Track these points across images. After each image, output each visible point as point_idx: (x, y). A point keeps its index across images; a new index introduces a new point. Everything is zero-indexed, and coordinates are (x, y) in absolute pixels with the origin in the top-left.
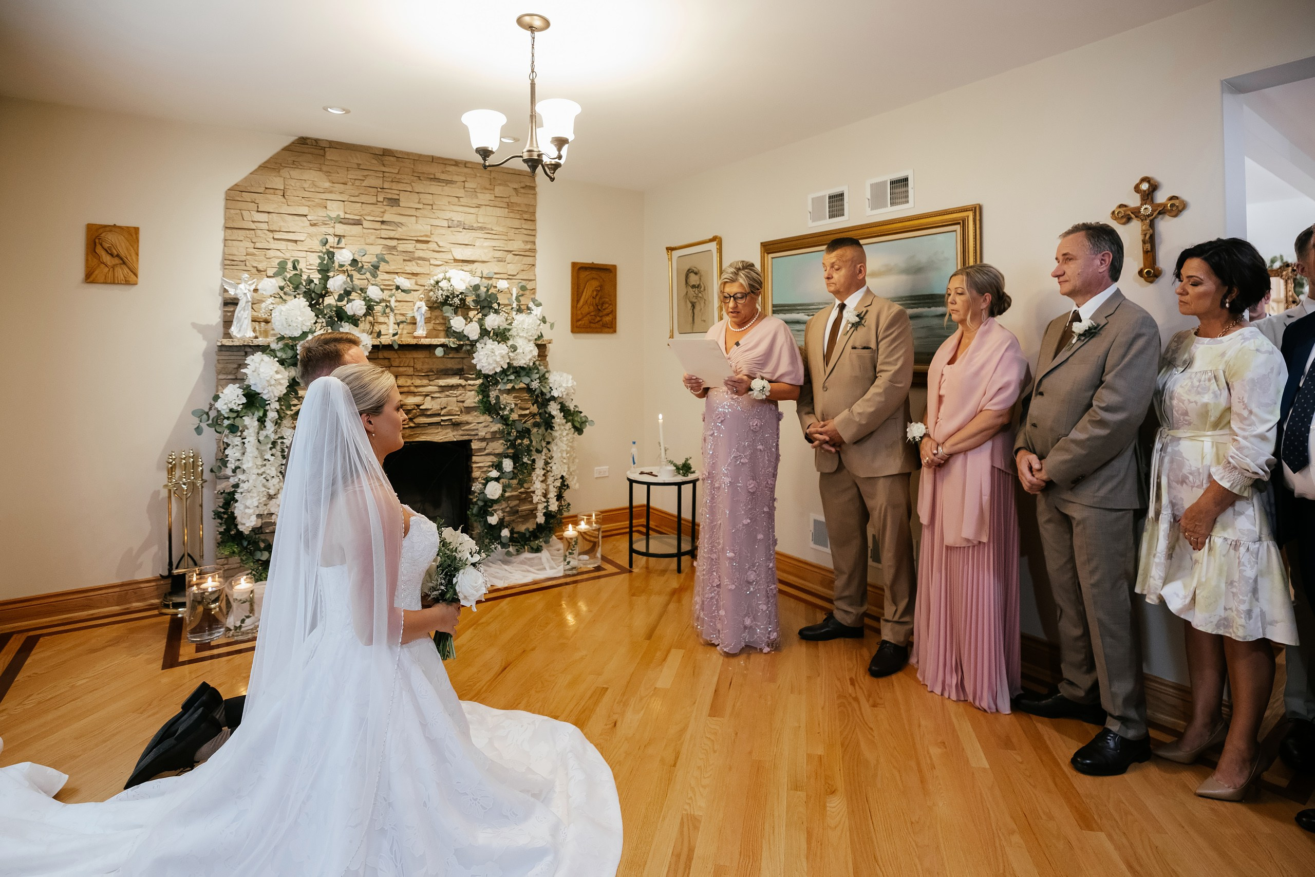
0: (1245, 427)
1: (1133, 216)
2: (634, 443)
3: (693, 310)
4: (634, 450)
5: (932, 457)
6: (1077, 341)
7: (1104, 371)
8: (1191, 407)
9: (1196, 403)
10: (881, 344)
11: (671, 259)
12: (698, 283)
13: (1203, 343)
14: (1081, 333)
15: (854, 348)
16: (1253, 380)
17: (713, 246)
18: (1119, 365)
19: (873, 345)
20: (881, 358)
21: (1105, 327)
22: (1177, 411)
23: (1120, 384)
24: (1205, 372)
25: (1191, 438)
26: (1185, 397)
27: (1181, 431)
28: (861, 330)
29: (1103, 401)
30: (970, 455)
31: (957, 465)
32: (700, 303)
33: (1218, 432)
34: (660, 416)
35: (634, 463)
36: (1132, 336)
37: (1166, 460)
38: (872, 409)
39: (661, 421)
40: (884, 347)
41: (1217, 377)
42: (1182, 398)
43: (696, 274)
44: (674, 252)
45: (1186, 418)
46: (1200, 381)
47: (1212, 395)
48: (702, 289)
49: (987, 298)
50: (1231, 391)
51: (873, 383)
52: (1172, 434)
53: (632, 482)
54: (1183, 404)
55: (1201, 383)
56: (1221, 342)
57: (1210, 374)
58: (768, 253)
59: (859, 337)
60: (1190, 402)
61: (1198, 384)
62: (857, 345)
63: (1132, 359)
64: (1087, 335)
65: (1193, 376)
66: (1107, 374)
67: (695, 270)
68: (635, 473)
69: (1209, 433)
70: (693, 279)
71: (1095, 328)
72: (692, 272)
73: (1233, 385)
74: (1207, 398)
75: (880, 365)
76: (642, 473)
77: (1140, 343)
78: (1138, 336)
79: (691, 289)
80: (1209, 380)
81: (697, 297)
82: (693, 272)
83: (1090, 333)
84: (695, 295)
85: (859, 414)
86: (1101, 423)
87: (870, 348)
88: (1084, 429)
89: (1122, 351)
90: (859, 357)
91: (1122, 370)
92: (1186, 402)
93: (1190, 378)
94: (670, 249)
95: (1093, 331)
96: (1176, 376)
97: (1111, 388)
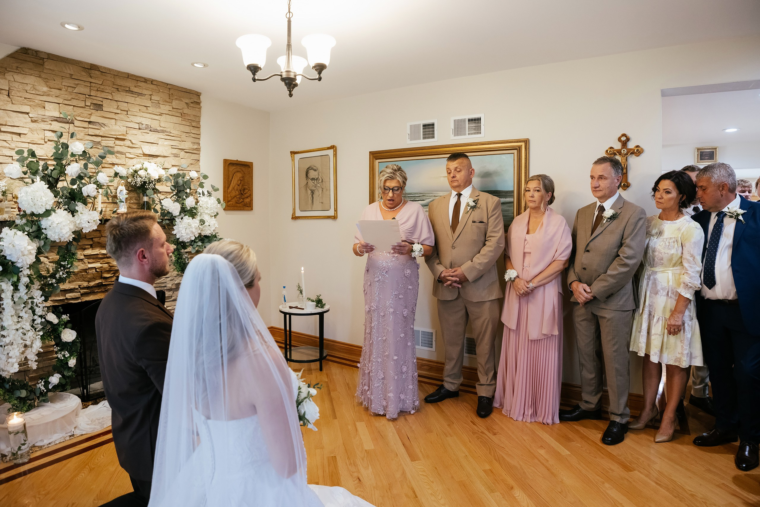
0: (691, 265)
1: (617, 153)
2: (284, 287)
3: (312, 195)
4: (285, 292)
5: (526, 289)
6: (606, 221)
7: (623, 238)
8: (665, 257)
9: (668, 254)
10: (490, 220)
11: (293, 160)
12: (317, 176)
13: (667, 224)
14: (609, 217)
15: (474, 222)
16: (695, 243)
17: (329, 153)
18: (631, 234)
19: (485, 220)
20: (490, 229)
21: (620, 214)
22: (657, 258)
23: (633, 244)
24: (671, 238)
25: (663, 272)
26: (662, 251)
27: (657, 268)
28: (477, 212)
29: (626, 254)
30: (547, 286)
31: (540, 293)
32: (318, 191)
33: (675, 268)
34: (302, 268)
35: (285, 301)
36: (637, 219)
37: (650, 283)
38: (486, 261)
39: (303, 272)
40: (492, 221)
41: (677, 241)
42: (661, 251)
43: (315, 170)
44: (296, 155)
45: (662, 261)
46: (669, 243)
47: (675, 250)
48: (320, 181)
49: (549, 195)
50: (684, 248)
51: (485, 245)
52: (653, 270)
53: (285, 314)
54: (661, 254)
55: (670, 244)
56: (676, 223)
57: (674, 239)
58: (376, 159)
59: (476, 215)
60: (665, 253)
61: (668, 244)
62: (475, 220)
63: (638, 231)
64: (612, 218)
65: (665, 240)
66: (626, 239)
67: (314, 168)
68: (286, 308)
69: (671, 269)
70: (313, 174)
71: (616, 215)
73: (685, 245)
74: (673, 251)
75: (489, 233)
76: (290, 307)
77: (641, 223)
78: (640, 219)
79: (311, 181)
80: (674, 242)
82: (312, 169)
83: (613, 218)
84: (314, 185)
85: (479, 263)
86: (626, 265)
87: (484, 222)
88: (615, 269)
89: (632, 227)
90: (478, 228)
91: (633, 237)
92: (663, 254)
93: (663, 241)
94: (293, 153)
95: (615, 216)
96: (654, 240)
97: (629, 246)
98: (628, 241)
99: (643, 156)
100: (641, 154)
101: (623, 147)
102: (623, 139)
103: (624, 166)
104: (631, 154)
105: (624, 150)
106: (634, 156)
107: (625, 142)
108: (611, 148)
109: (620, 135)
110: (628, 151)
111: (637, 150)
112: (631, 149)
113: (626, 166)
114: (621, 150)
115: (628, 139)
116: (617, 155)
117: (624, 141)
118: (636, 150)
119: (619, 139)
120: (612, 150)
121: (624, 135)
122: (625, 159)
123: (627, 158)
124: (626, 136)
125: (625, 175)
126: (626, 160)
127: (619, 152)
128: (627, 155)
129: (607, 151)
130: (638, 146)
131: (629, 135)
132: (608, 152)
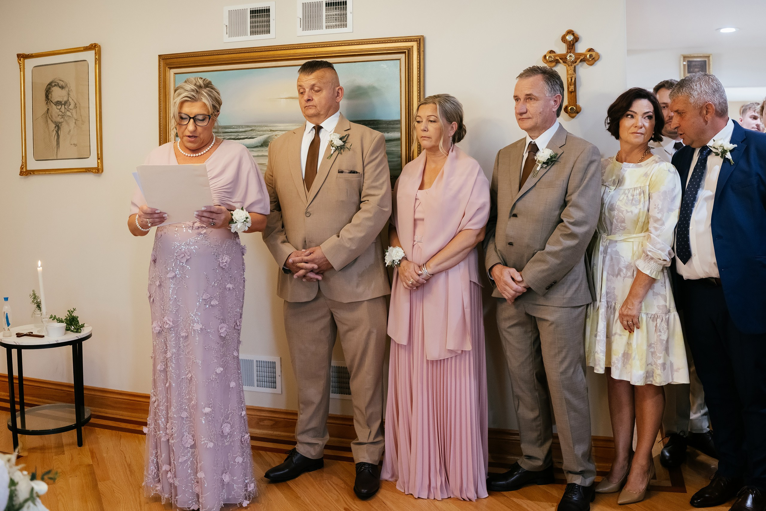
2: (6, 299)
3: (57, 132)
4: (7, 308)
5: (418, 278)
6: (541, 168)
7: (566, 193)
9: (631, 212)
10: (367, 168)
11: (22, 69)
12: (65, 99)
13: (629, 167)
14: (545, 161)
15: (339, 172)
17: (90, 56)
18: (579, 187)
19: (359, 169)
20: (367, 183)
21: (561, 156)
22: (617, 220)
23: (582, 202)
24: (636, 189)
25: (625, 241)
26: (624, 208)
27: (617, 235)
28: (346, 155)
29: (571, 217)
30: (451, 272)
31: (440, 282)
32: (68, 124)
34: (39, 263)
35: (8, 324)
36: (587, 162)
37: (608, 258)
38: (361, 235)
39: (40, 269)
40: (370, 171)
41: (644, 192)
42: (622, 209)
43: (62, 88)
44: (27, 61)
45: (623, 225)
47: (642, 206)
48: (72, 107)
49: (454, 126)
50: (651, 200)
51: (359, 208)
52: (611, 239)
53: (9, 348)
54: (622, 214)
55: (634, 197)
56: (641, 166)
57: (639, 190)
58: (171, 68)
59: (344, 160)
60: (627, 212)
61: (632, 198)
62: (343, 168)
63: (588, 181)
64: (549, 163)
66: (571, 195)
67: (61, 83)
68: (11, 336)
70: (57, 94)
71: (555, 157)
72: (55, 85)
73: (651, 194)
75: (366, 189)
76: (19, 335)
77: (593, 168)
78: (591, 162)
79: (54, 106)
80: (639, 194)
81: (62, 117)
82: (57, 85)
83: (551, 162)
84: (60, 113)
85: (348, 239)
86: (572, 236)
87: (357, 172)
88: (558, 242)
89: (580, 176)
90: (346, 181)
91: (582, 191)
94: (22, 57)
95: (554, 159)
97: (576, 206)
98: (574, 198)
99: (598, 64)
100: (595, 61)
101: (569, 51)
102: (570, 38)
103: (571, 80)
104: (581, 61)
105: (570, 56)
106: (585, 64)
107: (572, 43)
108: (552, 52)
109: (564, 32)
110: (578, 57)
111: (591, 56)
112: (581, 54)
113: (573, 80)
114: (565, 56)
115: (576, 39)
116: (559, 62)
117: (570, 42)
118: (588, 56)
119: (564, 39)
120: (552, 55)
121: (570, 32)
122: (573, 69)
123: (575, 67)
124: (573, 34)
125: (573, 93)
126: (575, 71)
127: (564, 59)
128: (576, 62)
129: (545, 56)
130: (591, 50)
131: (578, 32)
132: (547, 58)
